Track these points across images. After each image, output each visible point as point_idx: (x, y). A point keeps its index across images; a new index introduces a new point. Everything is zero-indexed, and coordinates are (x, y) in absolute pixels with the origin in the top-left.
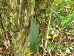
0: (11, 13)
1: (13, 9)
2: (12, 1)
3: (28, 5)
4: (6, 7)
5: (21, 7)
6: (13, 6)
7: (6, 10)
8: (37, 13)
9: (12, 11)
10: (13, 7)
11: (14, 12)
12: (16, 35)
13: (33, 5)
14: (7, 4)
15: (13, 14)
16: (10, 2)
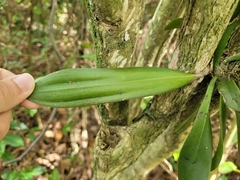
0: (116, 53)
1: (127, 38)
2: (130, 6)
3: (195, 27)
4: (104, 28)
5: (152, 36)
6: (128, 28)
7: (101, 39)
8: (220, 70)
9: (122, 45)
10: (129, 32)
11: (127, 50)
12: (112, 134)
13: (216, 33)
14: (110, 16)
15: (121, 57)
16: (121, 8)
